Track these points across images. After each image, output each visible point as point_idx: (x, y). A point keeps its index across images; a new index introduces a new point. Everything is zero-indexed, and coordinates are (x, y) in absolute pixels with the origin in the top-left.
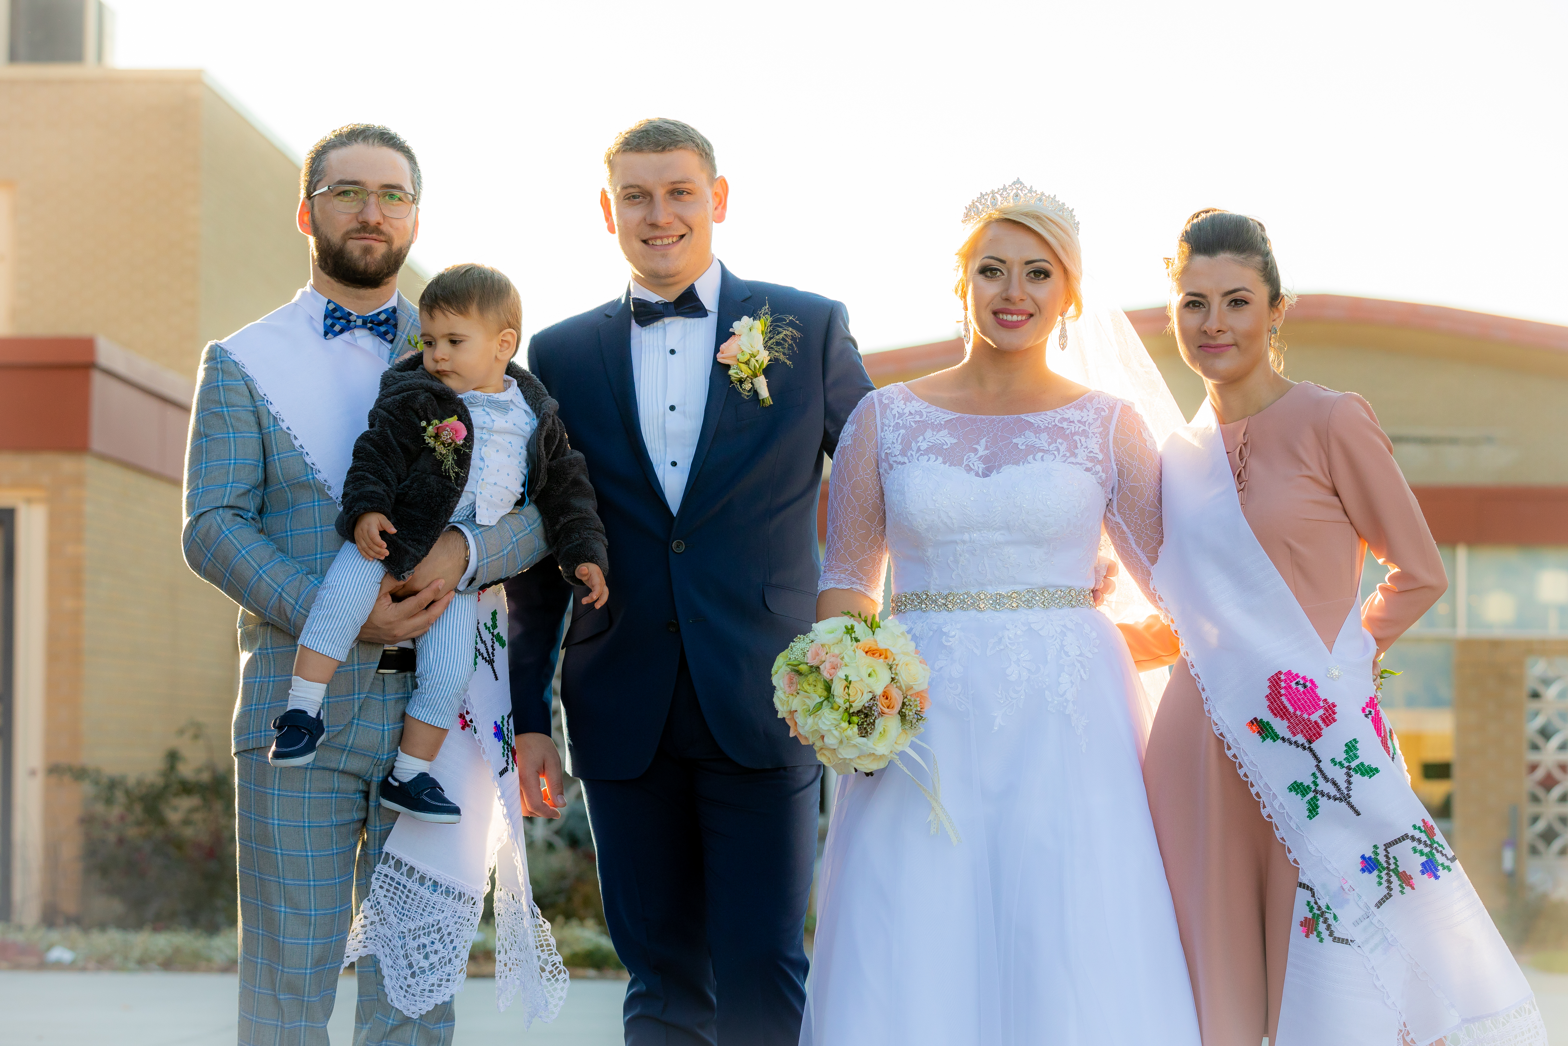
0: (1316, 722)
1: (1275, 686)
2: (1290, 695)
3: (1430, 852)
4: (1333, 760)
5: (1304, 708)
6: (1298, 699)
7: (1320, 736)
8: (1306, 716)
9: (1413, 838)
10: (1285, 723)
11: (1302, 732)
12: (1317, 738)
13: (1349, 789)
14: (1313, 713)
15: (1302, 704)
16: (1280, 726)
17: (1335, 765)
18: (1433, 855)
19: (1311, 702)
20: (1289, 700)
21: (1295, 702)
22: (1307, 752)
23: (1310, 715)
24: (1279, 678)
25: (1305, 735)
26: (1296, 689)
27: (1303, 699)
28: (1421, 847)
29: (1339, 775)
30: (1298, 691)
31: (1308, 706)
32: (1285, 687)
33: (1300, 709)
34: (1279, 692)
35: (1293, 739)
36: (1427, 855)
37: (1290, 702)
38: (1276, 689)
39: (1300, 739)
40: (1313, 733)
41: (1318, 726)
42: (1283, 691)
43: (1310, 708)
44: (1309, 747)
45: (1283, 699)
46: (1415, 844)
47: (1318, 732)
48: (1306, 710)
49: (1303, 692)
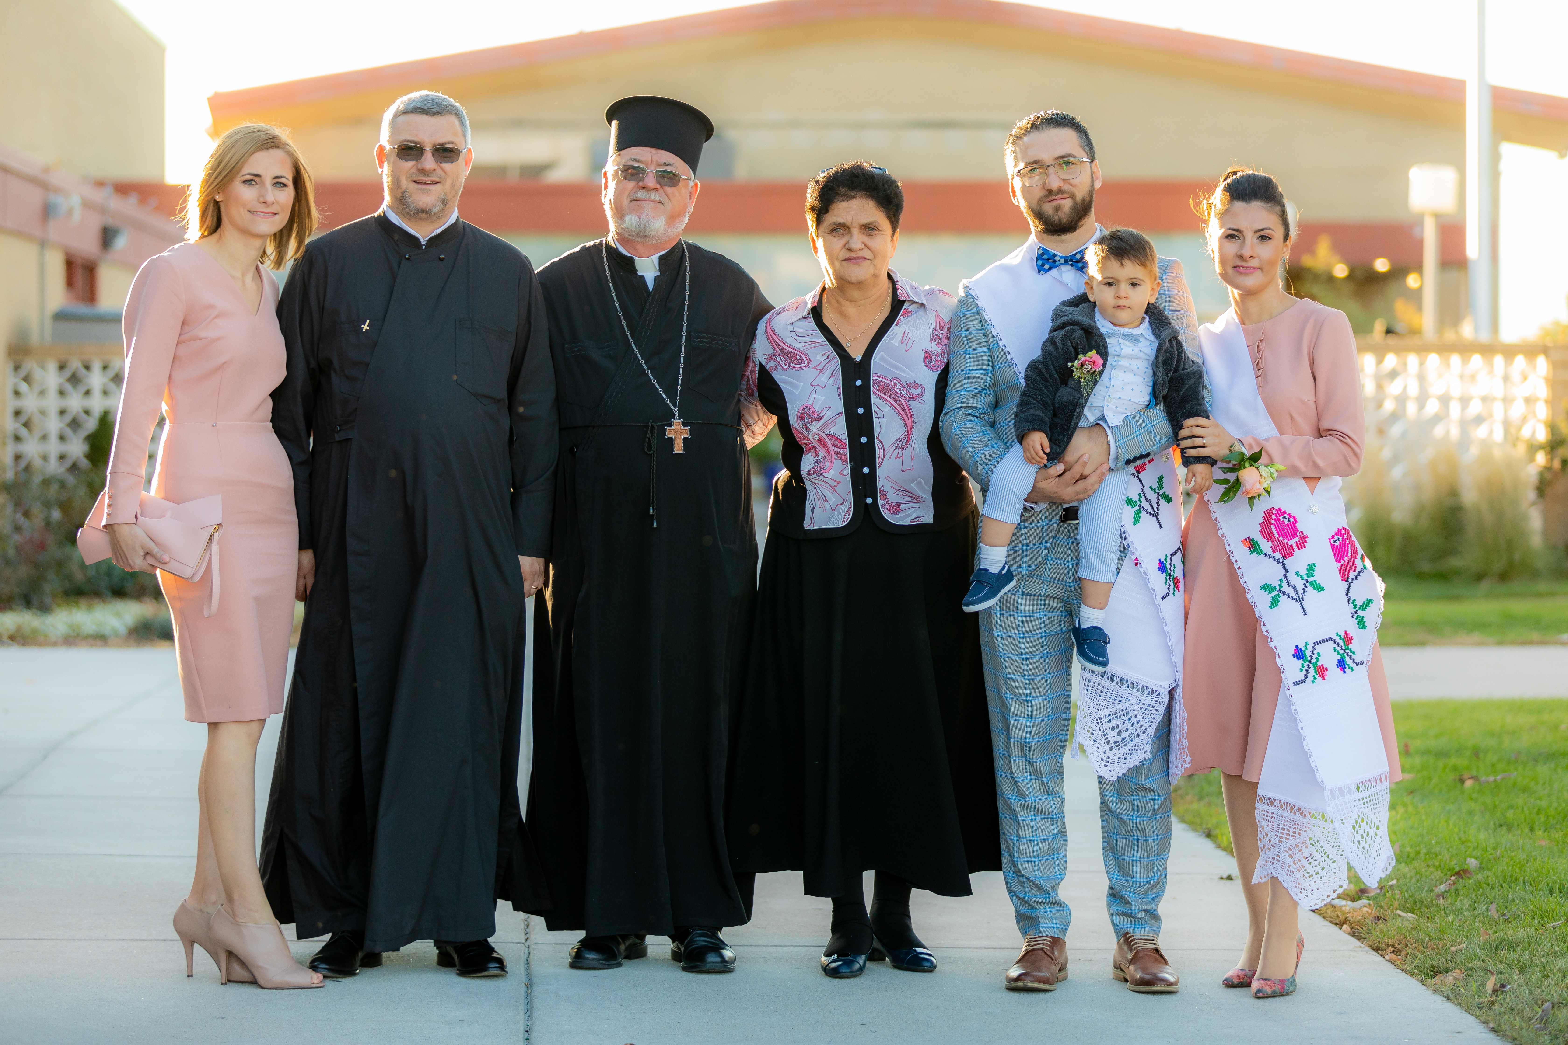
0: (1291, 546)
1: (1267, 517)
2: (1278, 525)
3: (1343, 654)
4: (1297, 573)
5: (1286, 535)
6: (1283, 529)
7: (1292, 555)
8: (1285, 541)
9: (1335, 641)
10: (1270, 544)
11: (1280, 550)
12: (1289, 557)
13: (1303, 595)
14: (1291, 539)
15: (1285, 533)
16: (1266, 546)
17: (1298, 576)
18: (1344, 657)
19: (1291, 532)
20: (1276, 528)
21: (1280, 530)
22: (1280, 565)
23: (1288, 540)
24: (1272, 512)
25: (1281, 553)
26: (1283, 521)
27: (1286, 529)
28: (1338, 649)
29: (1299, 584)
30: (1284, 523)
31: (1289, 534)
32: (1275, 519)
33: (1283, 536)
34: (1270, 522)
35: (1273, 555)
36: (1341, 655)
37: (1277, 530)
38: (1268, 520)
39: (1278, 555)
40: (1288, 553)
41: (1292, 549)
42: (1273, 522)
43: (1290, 536)
44: (1282, 562)
45: (1272, 527)
46: (1335, 645)
47: (1291, 553)
48: (1287, 537)
49: (1287, 524)
